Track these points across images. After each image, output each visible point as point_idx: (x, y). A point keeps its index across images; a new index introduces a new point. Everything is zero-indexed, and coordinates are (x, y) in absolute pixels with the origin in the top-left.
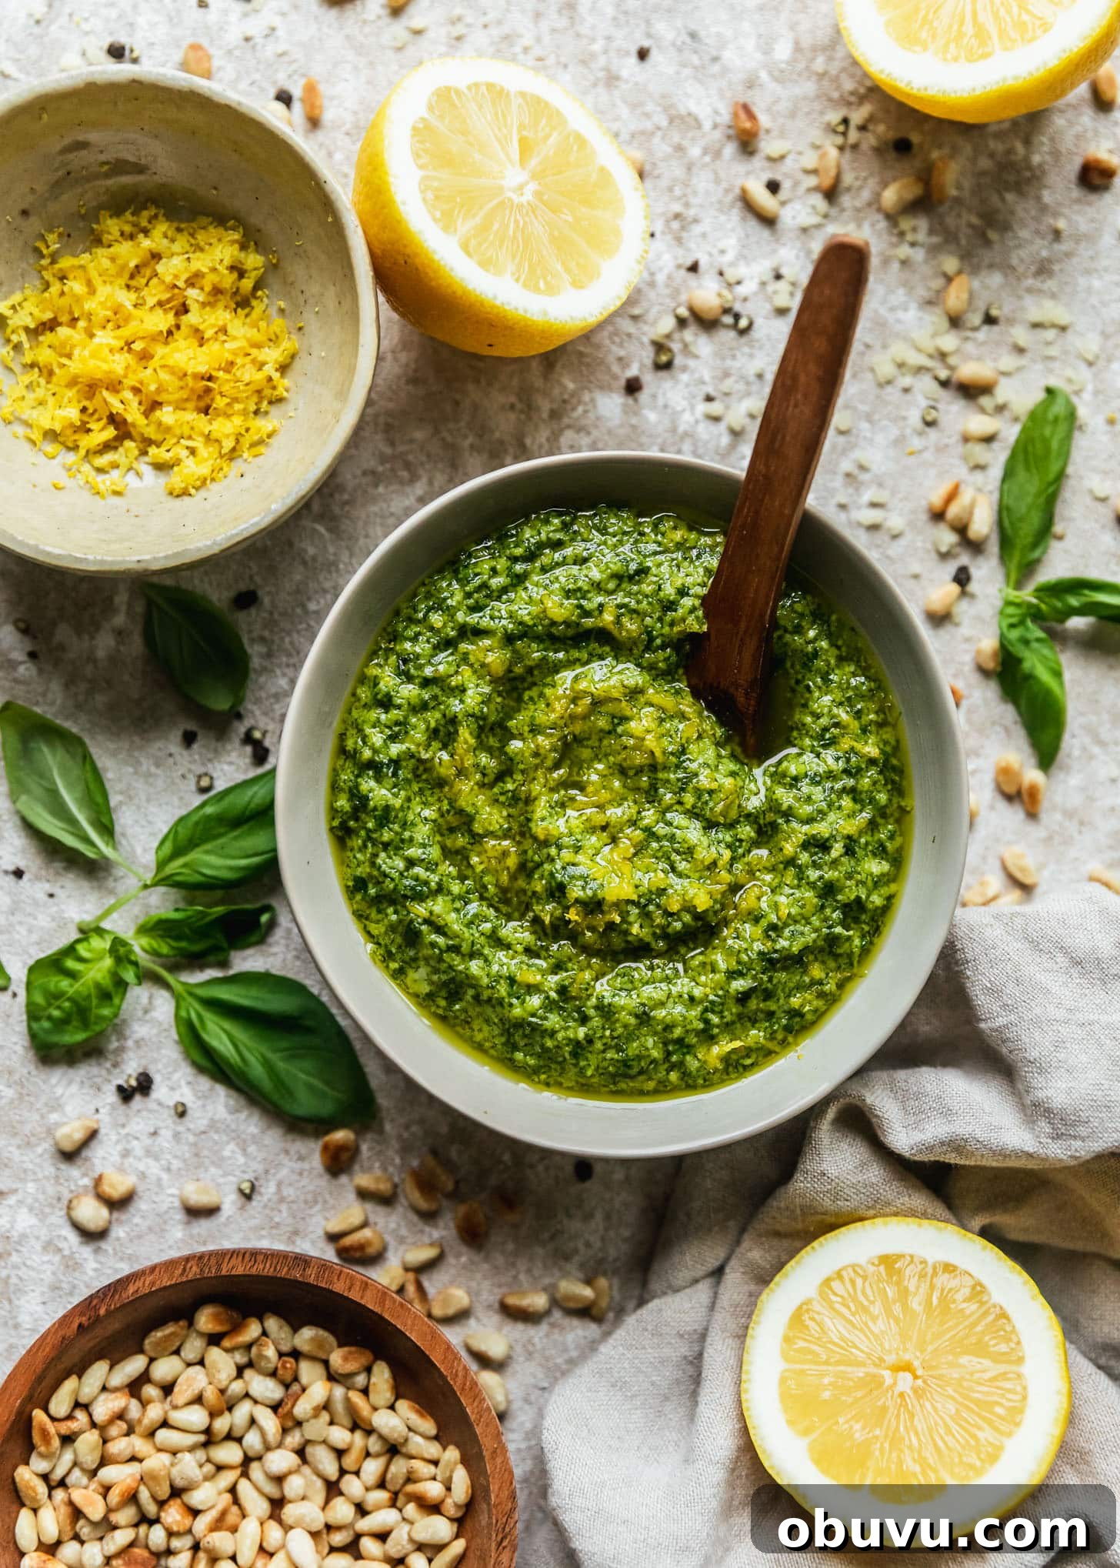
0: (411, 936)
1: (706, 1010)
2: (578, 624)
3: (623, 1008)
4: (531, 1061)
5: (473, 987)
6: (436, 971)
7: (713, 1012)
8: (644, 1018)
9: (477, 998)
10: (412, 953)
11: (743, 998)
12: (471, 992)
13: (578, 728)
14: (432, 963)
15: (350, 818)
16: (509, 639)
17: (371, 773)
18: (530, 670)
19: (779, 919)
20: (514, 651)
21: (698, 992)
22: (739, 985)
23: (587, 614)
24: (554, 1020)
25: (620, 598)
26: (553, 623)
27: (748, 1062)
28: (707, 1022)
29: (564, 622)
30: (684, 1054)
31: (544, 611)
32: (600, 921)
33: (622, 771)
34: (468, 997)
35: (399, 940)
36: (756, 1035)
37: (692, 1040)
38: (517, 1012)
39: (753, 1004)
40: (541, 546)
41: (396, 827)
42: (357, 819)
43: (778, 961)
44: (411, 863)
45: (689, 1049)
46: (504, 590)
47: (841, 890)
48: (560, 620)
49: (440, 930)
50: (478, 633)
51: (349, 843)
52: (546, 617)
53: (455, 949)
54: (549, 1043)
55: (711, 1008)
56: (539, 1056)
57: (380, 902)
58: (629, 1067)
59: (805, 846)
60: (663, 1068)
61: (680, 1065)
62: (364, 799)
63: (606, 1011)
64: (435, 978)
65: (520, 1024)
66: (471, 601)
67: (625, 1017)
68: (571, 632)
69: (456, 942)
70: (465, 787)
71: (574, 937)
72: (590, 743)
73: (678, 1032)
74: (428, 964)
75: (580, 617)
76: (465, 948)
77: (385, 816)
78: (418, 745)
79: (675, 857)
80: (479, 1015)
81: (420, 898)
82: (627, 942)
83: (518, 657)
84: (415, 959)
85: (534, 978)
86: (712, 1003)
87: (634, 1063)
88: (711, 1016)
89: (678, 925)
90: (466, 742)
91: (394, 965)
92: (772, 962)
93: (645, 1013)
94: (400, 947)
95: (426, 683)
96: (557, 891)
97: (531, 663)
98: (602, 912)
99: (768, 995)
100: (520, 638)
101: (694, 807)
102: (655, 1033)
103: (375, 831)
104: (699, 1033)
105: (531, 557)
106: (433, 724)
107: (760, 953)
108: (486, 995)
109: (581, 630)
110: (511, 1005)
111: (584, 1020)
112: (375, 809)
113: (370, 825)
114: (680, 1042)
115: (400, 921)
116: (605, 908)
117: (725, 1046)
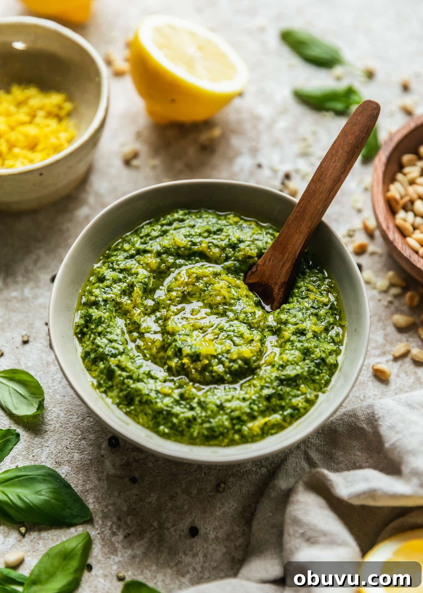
0: (110, 374)
1: (250, 404)
2: (190, 249)
3: (210, 402)
4: (167, 431)
5: (138, 395)
6: (121, 390)
7: (254, 404)
8: (221, 407)
9: (140, 402)
10: (110, 383)
11: (268, 398)
12: (137, 399)
13: (190, 289)
14: (119, 386)
15: (84, 327)
16: (159, 254)
17: (94, 307)
18: (168, 268)
19: (283, 362)
20: (161, 260)
21: (247, 396)
22: (266, 392)
23: (194, 244)
24: (177, 409)
25: (209, 240)
26: (179, 248)
27: (273, 431)
28: (252, 409)
29: (183, 247)
30: (242, 425)
31: (175, 242)
32: (199, 365)
33: (211, 307)
34: (137, 402)
35: (104, 377)
36: (276, 417)
37: (245, 418)
38: (160, 405)
39: (274, 401)
40: (175, 220)
41: (104, 325)
42: (87, 327)
43: (284, 380)
44: (111, 341)
45: (243, 423)
46: (157, 237)
47: (313, 353)
48: (182, 246)
49: (123, 369)
50: (145, 252)
51: (83, 340)
52: (176, 245)
53: (130, 377)
54: (175, 420)
55: (253, 402)
56: (171, 428)
57: (96, 361)
58: (214, 431)
59: (294, 334)
60: (232, 432)
61: (239, 431)
62: (91, 316)
63: (202, 405)
64: (121, 394)
65: (160, 412)
66: (143, 240)
67: (212, 406)
68: (187, 252)
69: (131, 374)
70: (137, 312)
71: (187, 374)
72: (195, 296)
73: (237, 413)
74: (117, 388)
75: (191, 245)
76: (135, 376)
77: (100, 322)
78: (116, 296)
79: (235, 339)
80: (142, 411)
81: (114, 356)
82: (213, 376)
83: (163, 261)
84: (112, 387)
85: (167, 391)
86: (254, 401)
87: (216, 429)
88: (252, 406)
89: (236, 366)
90: (138, 293)
91: (103, 389)
92: (282, 381)
93: (221, 404)
94: (105, 380)
95: (121, 271)
96: (179, 353)
97: (169, 265)
98: (200, 361)
99: (281, 397)
100: (164, 253)
101: (244, 320)
102: (227, 414)
103: (95, 328)
104: (248, 415)
105: (170, 224)
106: (123, 288)
107: (276, 377)
108: (145, 398)
109: (192, 252)
110: (156, 403)
111: (192, 409)
112: (95, 319)
113: (93, 327)
114: (238, 418)
115: (105, 368)
116: (201, 358)
117: (261, 421)
